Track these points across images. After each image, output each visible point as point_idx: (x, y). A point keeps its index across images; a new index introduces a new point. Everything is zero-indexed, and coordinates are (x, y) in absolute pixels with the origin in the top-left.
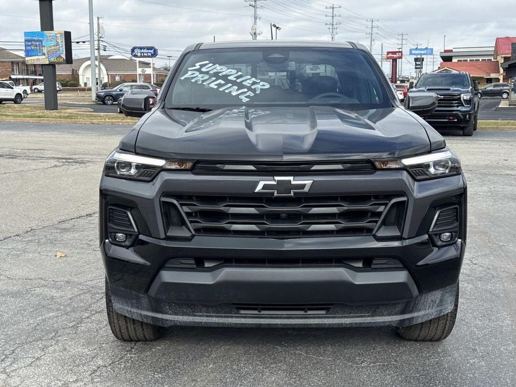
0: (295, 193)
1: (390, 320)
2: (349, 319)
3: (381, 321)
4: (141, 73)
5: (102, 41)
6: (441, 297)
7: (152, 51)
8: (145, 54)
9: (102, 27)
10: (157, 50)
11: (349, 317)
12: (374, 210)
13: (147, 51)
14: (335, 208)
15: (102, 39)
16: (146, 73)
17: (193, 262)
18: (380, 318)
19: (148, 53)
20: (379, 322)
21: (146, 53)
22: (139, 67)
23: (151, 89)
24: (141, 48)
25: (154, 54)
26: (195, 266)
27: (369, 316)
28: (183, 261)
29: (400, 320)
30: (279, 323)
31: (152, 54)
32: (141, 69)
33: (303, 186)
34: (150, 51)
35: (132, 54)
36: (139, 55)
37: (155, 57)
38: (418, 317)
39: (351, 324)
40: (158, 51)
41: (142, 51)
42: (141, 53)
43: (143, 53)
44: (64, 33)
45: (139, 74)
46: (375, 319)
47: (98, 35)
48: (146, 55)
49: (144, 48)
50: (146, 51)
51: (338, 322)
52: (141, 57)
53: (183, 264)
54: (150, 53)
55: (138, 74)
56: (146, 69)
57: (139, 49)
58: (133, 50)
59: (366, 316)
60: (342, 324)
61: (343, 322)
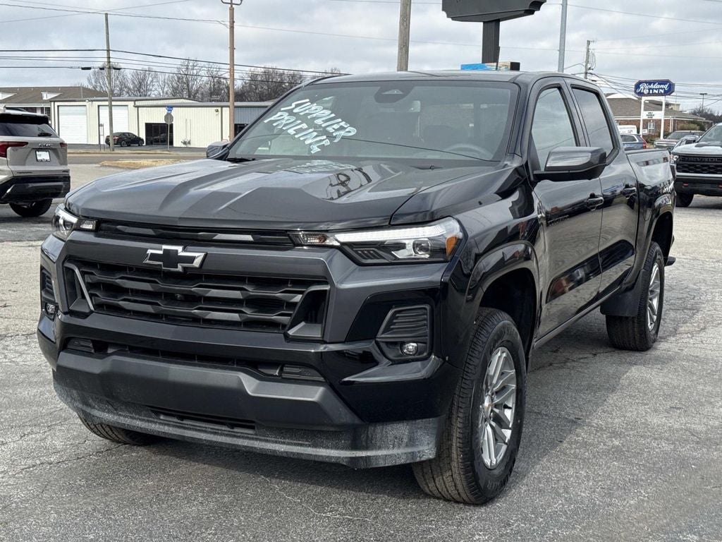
0: (184, 268)
1: (337, 455)
2: (285, 446)
3: (324, 454)
4: (646, 118)
5: (591, 74)
6: (409, 433)
7: (666, 87)
8: (655, 91)
9: (593, 54)
10: (674, 85)
11: (284, 443)
12: (287, 300)
13: (659, 86)
14: (239, 292)
15: (591, 71)
16: (654, 118)
17: (91, 345)
18: (324, 450)
19: (659, 89)
20: (322, 456)
21: (656, 89)
22: (645, 110)
23: (638, 141)
24: (650, 83)
25: (669, 91)
26: (93, 351)
27: (310, 446)
28: (82, 343)
29: (351, 458)
30: (204, 438)
31: (665, 91)
32: (647, 113)
33: (192, 259)
34: (662, 86)
35: (635, 91)
36: (646, 92)
37: (669, 95)
38: (377, 457)
39: (287, 452)
40: (676, 87)
41: (652, 86)
42: (649, 89)
43: (653, 89)
44: (510, 64)
45: (644, 120)
46: (317, 451)
47: (586, 65)
48: (657, 92)
49: (654, 82)
50: (656, 86)
51: (271, 448)
52: (649, 94)
53: (82, 346)
54: (662, 89)
55: (641, 119)
56: (654, 113)
57: (646, 83)
58: (637, 86)
59: (306, 446)
60: (275, 451)
61: (277, 448)
